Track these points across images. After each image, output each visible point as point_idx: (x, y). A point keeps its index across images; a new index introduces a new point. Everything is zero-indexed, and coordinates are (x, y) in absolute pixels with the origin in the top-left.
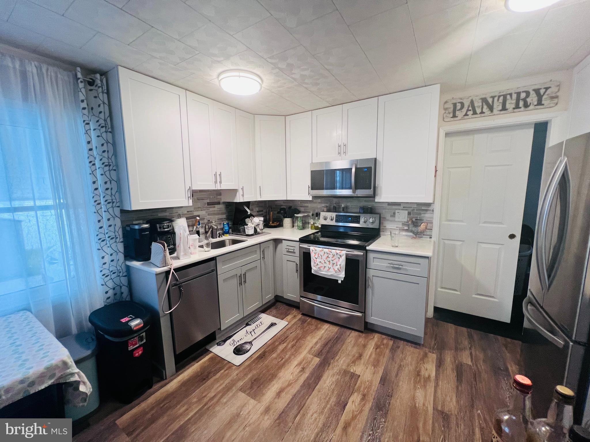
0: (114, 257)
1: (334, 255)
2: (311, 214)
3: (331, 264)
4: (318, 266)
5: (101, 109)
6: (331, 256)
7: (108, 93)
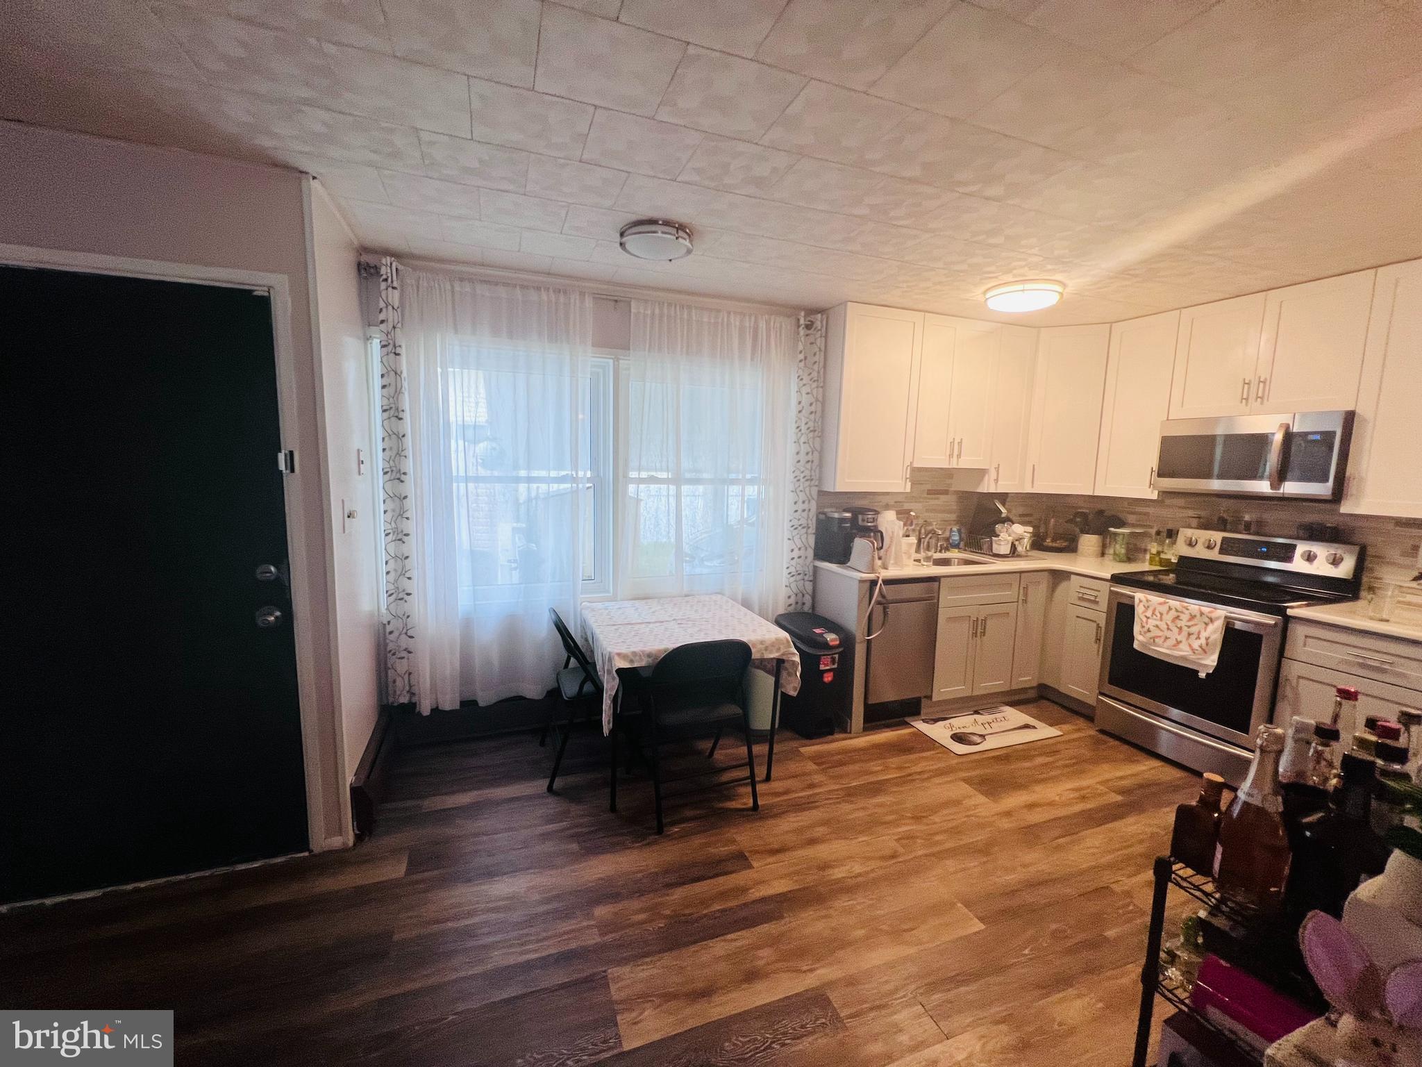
0: (802, 553)
1: (1192, 617)
2: (1153, 531)
3: (1185, 634)
4: (1149, 635)
5: (816, 358)
6: (1185, 617)
7: (826, 337)
